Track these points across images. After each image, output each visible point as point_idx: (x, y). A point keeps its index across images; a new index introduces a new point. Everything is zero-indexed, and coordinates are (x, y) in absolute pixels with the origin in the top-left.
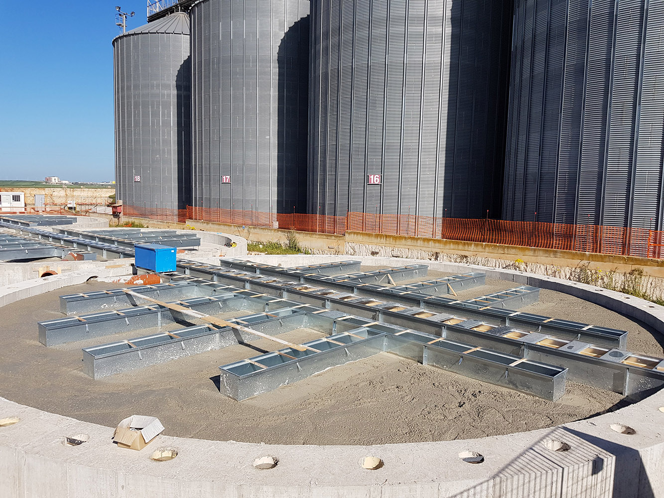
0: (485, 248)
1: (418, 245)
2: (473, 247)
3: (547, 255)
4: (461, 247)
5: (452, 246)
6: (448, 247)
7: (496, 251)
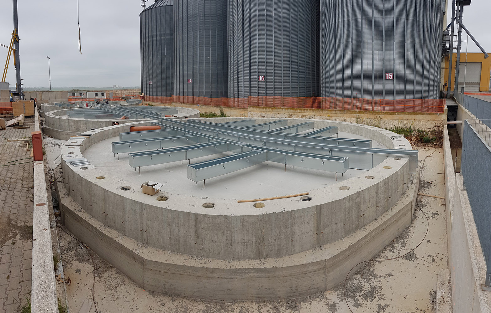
0: (314, 111)
1: (283, 111)
2: (308, 111)
3: (341, 113)
4: (303, 111)
5: (299, 111)
6: (297, 112)
7: (319, 112)
